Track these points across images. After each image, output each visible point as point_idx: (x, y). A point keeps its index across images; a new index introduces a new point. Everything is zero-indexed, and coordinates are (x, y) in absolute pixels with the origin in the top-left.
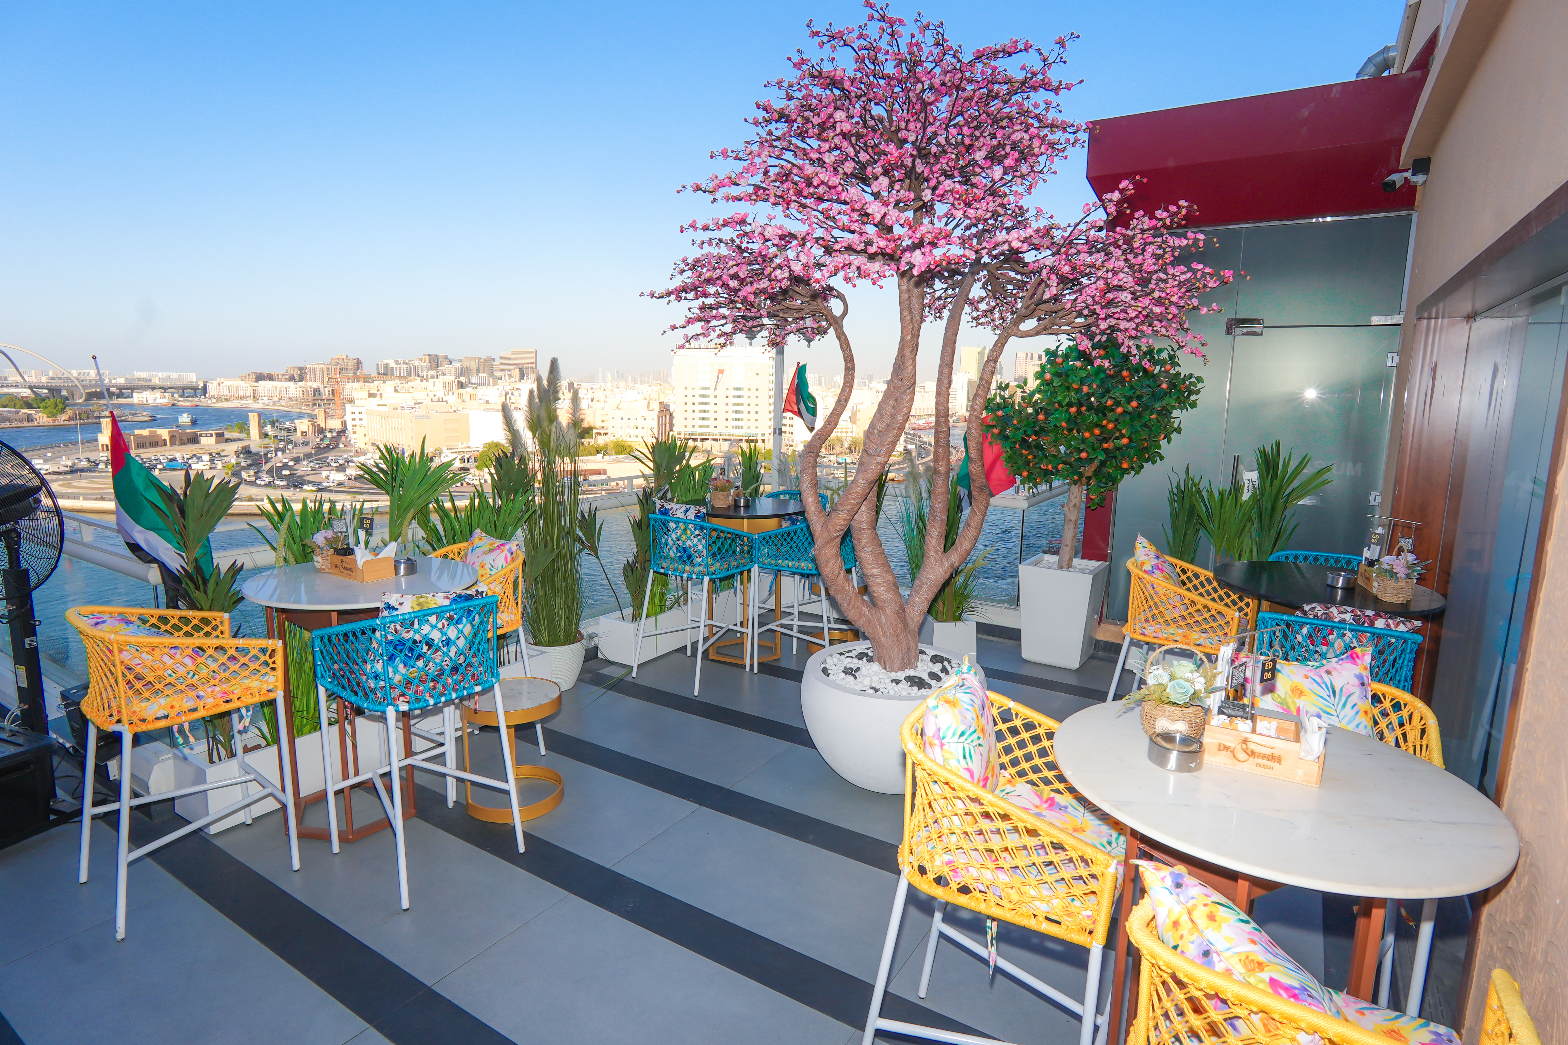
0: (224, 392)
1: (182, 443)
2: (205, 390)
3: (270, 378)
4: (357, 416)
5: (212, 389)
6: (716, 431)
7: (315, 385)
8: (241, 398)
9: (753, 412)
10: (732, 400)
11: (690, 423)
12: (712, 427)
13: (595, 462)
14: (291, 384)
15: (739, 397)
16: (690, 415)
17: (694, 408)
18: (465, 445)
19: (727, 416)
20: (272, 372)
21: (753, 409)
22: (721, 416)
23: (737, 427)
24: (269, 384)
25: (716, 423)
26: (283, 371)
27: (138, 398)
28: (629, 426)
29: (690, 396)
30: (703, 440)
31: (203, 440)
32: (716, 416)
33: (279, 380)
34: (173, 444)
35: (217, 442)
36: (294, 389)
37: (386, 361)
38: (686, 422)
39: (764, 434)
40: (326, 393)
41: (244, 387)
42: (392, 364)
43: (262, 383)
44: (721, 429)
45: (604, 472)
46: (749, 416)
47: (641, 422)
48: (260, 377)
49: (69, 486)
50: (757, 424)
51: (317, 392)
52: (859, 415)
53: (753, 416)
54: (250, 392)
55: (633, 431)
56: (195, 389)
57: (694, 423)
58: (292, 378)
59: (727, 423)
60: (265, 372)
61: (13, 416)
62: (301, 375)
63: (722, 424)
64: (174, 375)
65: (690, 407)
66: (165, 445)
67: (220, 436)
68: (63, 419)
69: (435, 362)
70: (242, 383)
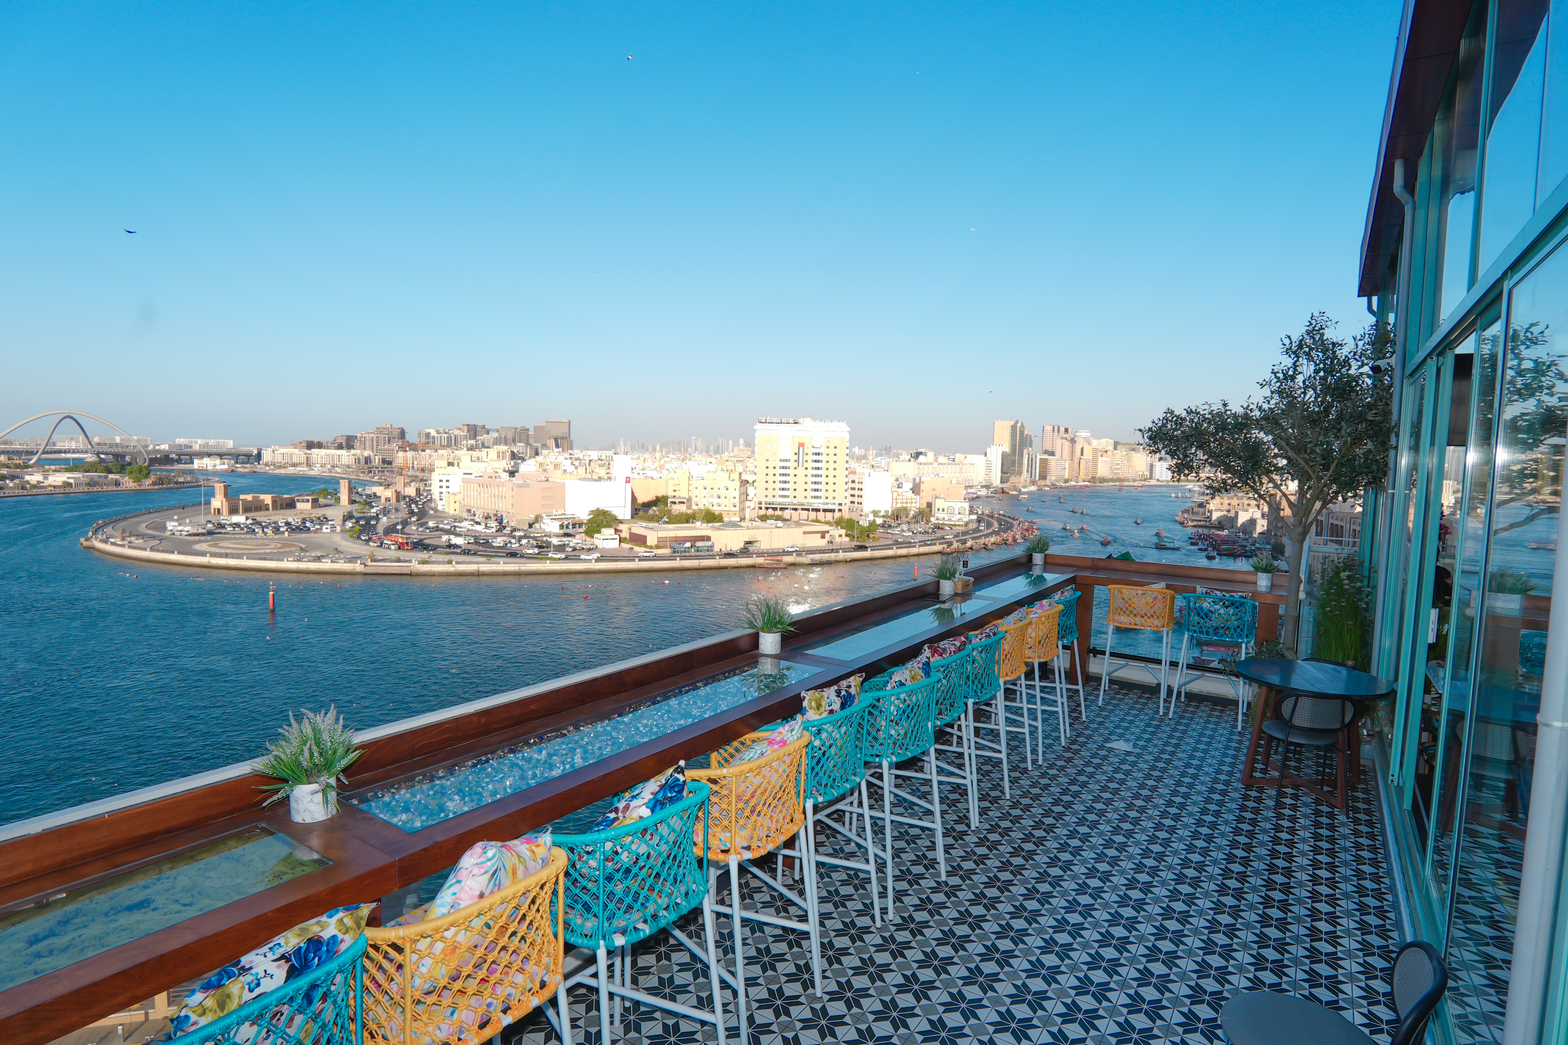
0: (279, 459)
1: (282, 508)
2: (259, 456)
3: (320, 446)
4: (444, 484)
5: (267, 456)
6: (795, 501)
7: (366, 454)
8: (294, 465)
9: (831, 484)
10: (811, 472)
11: (770, 493)
12: (791, 497)
13: (695, 528)
14: (343, 452)
15: (818, 468)
16: (770, 485)
17: (774, 479)
18: (560, 512)
19: (806, 487)
20: (322, 440)
21: (831, 480)
22: (800, 487)
23: (816, 497)
24: (323, 452)
25: (795, 493)
26: (331, 440)
27: (197, 464)
28: (712, 496)
29: (771, 468)
30: (781, 509)
31: (299, 505)
32: (795, 486)
33: (328, 448)
34: (275, 508)
35: (313, 507)
36: (346, 457)
37: (428, 431)
38: (767, 493)
39: (840, 504)
40: (377, 460)
41: (298, 454)
42: (433, 433)
43: (315, 451)
44: (800, 499)
45: (708, 538)
46: (827, 487)
47: (723, 492)
48: (310, 445)
49: (216, 546)
50: (834, 494)
51: (368, 460)
52: (922, 487)
53: (831, 487)
54: (303, 459)
55: (715, 501)
56: (248, 456)
57: (774, 493)
58: (340, 447)
59: (806, 494)
60: (316, 440)
61: (102, 480)
62: (349, 443)
63: (800, 494)
64: (212, 442)
65: (771, 478)
66: (268, 509)
67: (315, 501)
68: (147, 483)
69: (473, 431)
70: (296, 451)
